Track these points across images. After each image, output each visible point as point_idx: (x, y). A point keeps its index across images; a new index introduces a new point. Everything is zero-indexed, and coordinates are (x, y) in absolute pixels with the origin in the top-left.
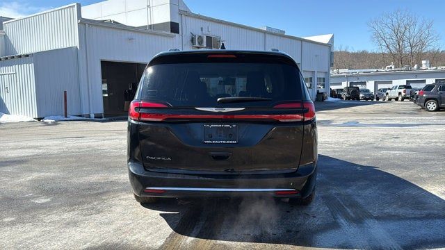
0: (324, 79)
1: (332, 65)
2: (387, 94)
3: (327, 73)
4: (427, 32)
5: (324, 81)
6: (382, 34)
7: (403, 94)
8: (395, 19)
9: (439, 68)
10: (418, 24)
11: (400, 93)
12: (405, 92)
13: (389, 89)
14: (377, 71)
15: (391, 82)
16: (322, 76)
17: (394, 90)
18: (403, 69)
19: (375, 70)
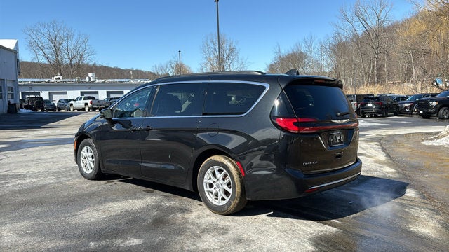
0: (12, 88)
1: (19, 73)
2: (72, 104)
3: (15, 82)
4: (83, 46)
5: (12, 91)
6: (39, 43)
7: (90, 105)
8: (51, 30)
9: (107, 81)
10: (74, 38)
11: (86, 104)
12: (91, 103)
13: (73, 100)
14: (49, 82)
15: (65, 93)
16: (10, 85)
17: (79, 101)
18: (74, 80)
19: (47, 81)
